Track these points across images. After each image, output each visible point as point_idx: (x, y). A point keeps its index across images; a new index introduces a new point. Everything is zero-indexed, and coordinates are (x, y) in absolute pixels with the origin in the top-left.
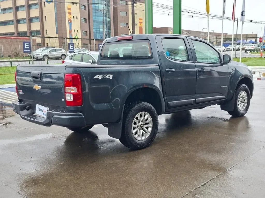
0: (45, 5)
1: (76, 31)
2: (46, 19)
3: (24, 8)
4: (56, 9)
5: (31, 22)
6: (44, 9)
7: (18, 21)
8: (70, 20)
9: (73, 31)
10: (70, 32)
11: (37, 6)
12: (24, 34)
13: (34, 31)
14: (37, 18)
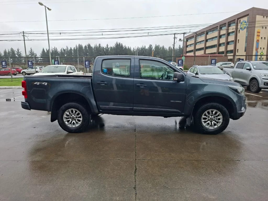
0: (239, 32)
1: (262, 49)
2: (239, 42)
3: (225, 36)
4: (247, 34)
5: (228, 45)
6: (238, 34)
7: (220, 45)
8: (258, 41)
9: (259, 48)
10: (257, 49)
11: (234, 34)
12: (223, 53)
13: (229, 50)
14: (233, 41)
